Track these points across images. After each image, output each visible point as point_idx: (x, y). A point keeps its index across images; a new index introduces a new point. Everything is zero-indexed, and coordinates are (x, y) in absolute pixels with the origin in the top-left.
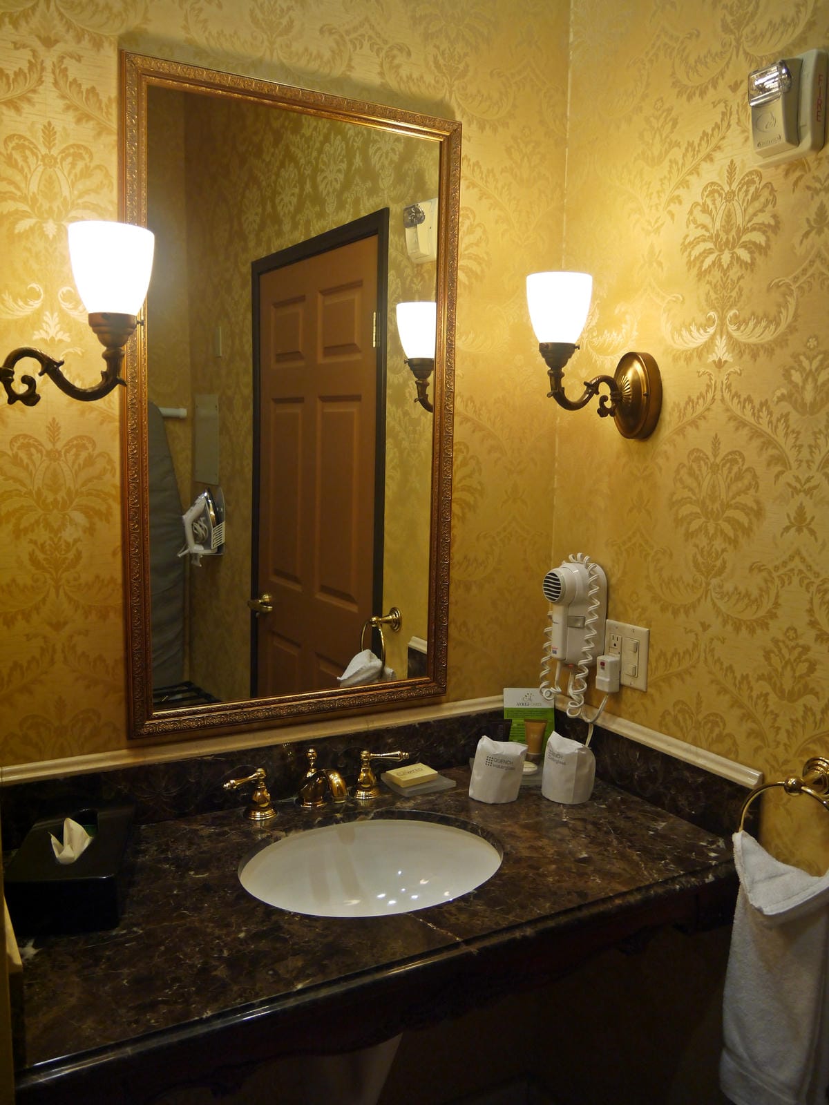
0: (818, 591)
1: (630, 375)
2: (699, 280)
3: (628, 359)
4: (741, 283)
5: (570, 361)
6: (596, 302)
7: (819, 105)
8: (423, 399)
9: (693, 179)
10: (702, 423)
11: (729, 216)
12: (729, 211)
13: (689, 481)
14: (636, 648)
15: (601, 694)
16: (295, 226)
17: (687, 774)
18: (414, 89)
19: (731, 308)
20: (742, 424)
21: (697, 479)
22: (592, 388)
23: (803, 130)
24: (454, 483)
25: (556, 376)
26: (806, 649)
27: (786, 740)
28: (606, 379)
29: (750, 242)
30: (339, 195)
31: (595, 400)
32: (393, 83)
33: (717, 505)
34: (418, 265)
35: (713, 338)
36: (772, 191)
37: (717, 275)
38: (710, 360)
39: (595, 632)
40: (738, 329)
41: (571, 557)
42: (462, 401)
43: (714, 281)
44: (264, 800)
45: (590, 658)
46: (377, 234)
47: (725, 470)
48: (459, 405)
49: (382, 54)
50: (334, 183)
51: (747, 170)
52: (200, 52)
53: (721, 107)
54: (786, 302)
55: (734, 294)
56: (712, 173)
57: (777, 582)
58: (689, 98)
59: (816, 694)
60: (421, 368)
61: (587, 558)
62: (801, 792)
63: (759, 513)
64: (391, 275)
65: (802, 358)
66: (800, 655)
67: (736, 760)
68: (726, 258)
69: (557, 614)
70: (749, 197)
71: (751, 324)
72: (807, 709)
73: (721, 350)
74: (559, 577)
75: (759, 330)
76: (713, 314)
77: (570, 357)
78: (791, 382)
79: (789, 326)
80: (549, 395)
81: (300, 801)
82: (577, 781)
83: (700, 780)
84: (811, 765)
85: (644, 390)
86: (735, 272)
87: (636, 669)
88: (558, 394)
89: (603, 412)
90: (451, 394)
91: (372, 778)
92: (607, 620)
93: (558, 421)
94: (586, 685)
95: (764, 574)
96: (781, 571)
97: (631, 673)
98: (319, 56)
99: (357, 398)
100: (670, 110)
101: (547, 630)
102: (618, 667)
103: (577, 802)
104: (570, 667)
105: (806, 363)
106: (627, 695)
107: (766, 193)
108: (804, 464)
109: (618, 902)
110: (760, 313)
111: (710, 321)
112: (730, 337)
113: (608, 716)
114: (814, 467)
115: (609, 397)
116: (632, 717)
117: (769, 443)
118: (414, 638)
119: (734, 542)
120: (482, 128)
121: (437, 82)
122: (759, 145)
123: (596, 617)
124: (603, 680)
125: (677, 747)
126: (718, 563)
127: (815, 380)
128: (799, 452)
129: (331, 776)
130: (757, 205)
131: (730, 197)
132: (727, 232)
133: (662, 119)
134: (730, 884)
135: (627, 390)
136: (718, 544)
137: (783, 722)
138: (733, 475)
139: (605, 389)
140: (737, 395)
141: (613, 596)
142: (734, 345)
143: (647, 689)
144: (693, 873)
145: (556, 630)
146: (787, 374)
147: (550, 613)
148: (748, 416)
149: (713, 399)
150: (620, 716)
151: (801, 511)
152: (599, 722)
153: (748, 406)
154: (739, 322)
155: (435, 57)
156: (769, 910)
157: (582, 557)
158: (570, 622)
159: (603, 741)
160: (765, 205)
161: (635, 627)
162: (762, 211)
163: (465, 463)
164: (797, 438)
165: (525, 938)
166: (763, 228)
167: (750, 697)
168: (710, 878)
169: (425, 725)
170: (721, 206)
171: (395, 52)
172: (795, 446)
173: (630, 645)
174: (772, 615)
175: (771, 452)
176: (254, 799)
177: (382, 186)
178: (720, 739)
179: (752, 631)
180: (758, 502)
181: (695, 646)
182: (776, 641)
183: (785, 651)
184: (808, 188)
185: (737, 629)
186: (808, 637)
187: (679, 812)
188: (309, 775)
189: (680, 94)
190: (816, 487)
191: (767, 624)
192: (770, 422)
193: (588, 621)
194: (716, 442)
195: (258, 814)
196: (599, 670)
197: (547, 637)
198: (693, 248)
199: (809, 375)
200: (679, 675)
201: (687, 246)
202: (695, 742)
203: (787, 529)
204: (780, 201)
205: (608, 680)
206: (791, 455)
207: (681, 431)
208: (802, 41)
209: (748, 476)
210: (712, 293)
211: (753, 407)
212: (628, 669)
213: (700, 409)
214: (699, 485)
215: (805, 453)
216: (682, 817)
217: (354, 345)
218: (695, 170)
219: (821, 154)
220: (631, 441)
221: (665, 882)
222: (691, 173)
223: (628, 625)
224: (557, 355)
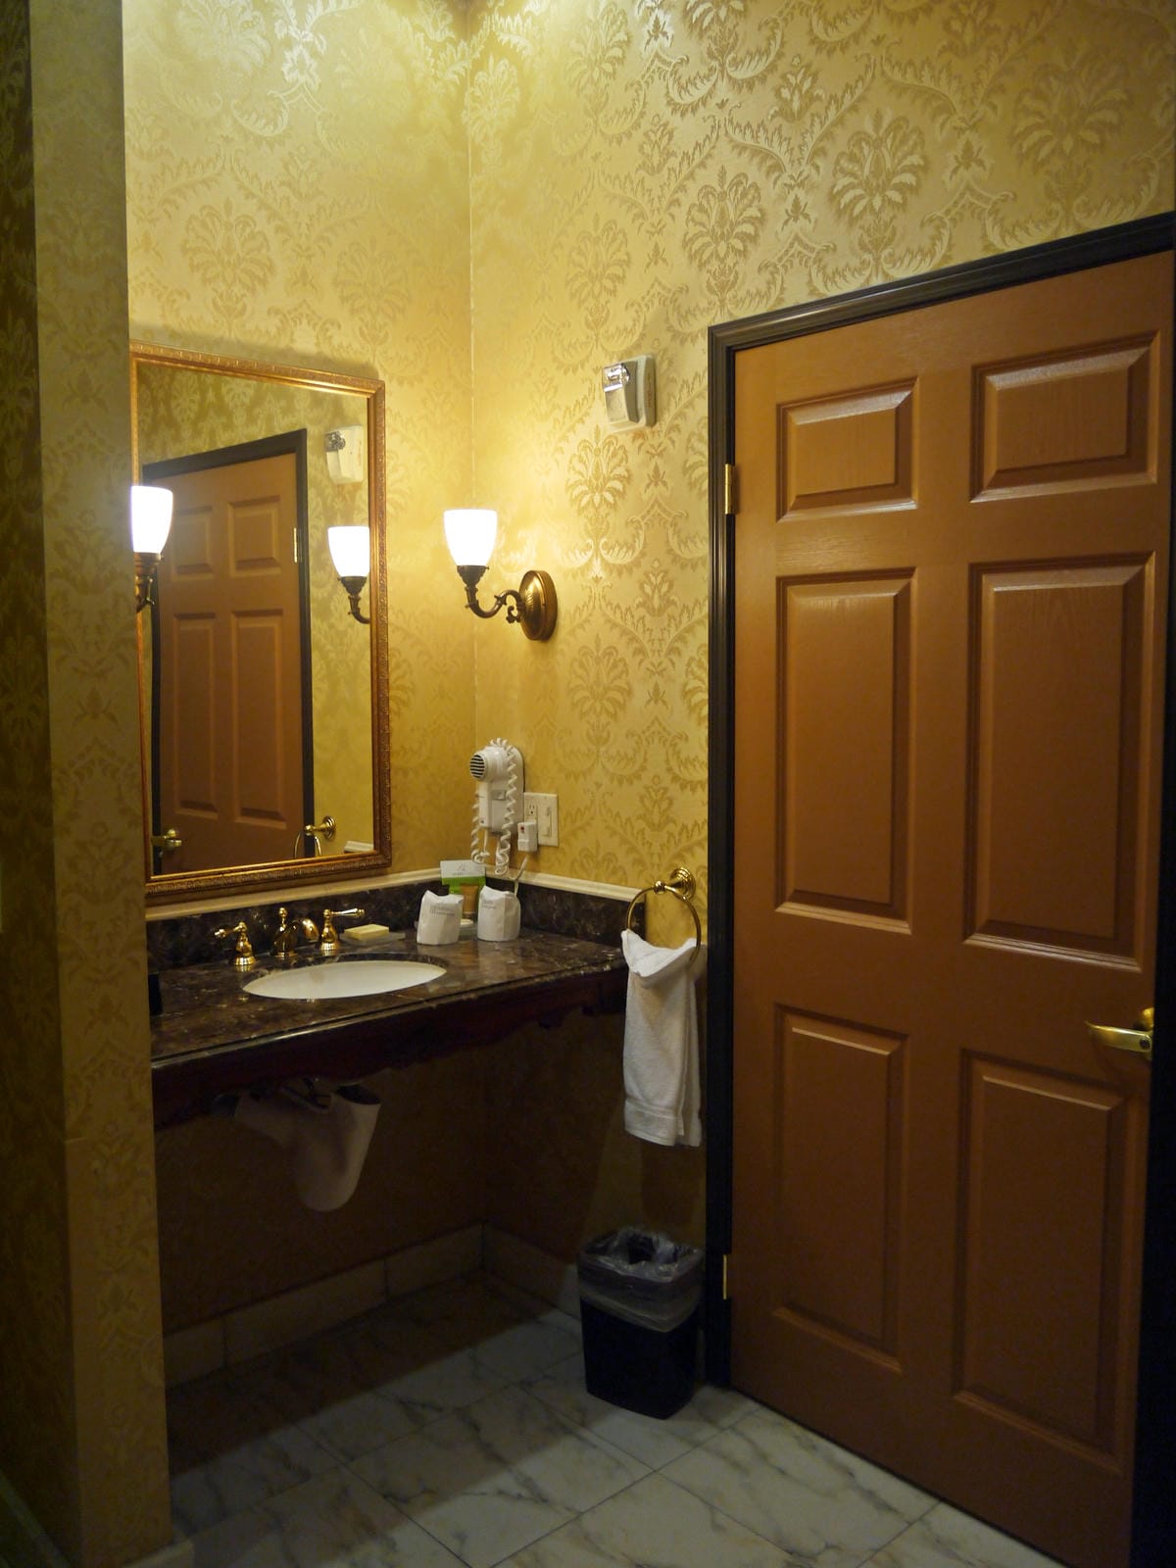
0: (671, 745)
1: (531, 590)
2: (579, 514)
3: (529, 576)
4: (608, 518)
5: (482, 579)
6: (503, 528)
7: (649, 395)
8: (356, 613)
9: (571, 435)
10: (586, 626)
11: (598, 467)
12: (597, 463)
13: (580, 671)
14: (549, 813)
15: (523, 853)
16: (197, 433)
17: (592, 904)
18: (345, 355)
19: (602, 537)
20: (615, 625)
21: (586, 670)
22: (501, 601)
23: (640, 412)
24: (391, 682)
25: (472, 591)
26: (666, 790)
27: (658, 861)
28: (512, 593)
29: (612, 488)
30: (249, 410)
31: (504, 609)
32: (327, 351)
33: (601, 689)
34: (339, 486)
35: (590, 560)
36: (625, 452)
37: (591, 510)
38: (590, 577)
39: (514, 801)
40: (608, 552)
41: (492, 742)
42: (394, 613)
43: (590, 516)
44: (245, 949)
45: (512, 823)
46: (293, 452)
47: (605, 661)
48: (391, 617)
49: (318, 328)
50: (242, 397)
51: (608, 434)
52: (174, 335)
53: (588, 384)
54: (638, 533)
55: (604, 526)
56: (584, 432)
57: (645, 743)
58: (565, 373)
59: (675, 822)
60: (353, 585)
61: (504, 742)
62: (664, 890)
63: (629, 692)
64: (311, 493)
65: (651, 575)
66: (663, 794)
67: (626, 886)
68: (597, 498)
69: (483, 790)
70: (610, 454)
71: (617, 549)
72: (671, 834)
73: (597, 570)
74: (483, 758)
75: (622, 554)
76: (590, 541)
77: (482, 575)
78: (644, 592)
79: (641, 552)
80: (467, 607)
81: (276, 953)
82: (506, 922)
83: (602, 906)
84: (675, 874)
85: (543, 600)
86: (604, 510)
87: (549, 830)
88: (474, 606)
89: (511, 619)
90: (385, 608)
91: (334, 934)
92: (525, 794)
93: (476, 628)
94: (509, 846)
95: (636, 738)
96: (647, 734)
97: (546, 833)
98: (267, 332)
99: (278, 612)
100: (552, 379)
101: (475, 806)
102: (535, 830)
103: (506, 939)
104: (495, 834)
105: (653, 579)
106: (544, 852)
107: (621, 452)
108: (656, 654)
109: (537, 980)
110: (621, 541)
111: (588, 547)
112: (603, 559)
113: (530, 874)
114: (662, 654)
115: (515, 607)
116: (549, 871)
117: (633, 639)
118: (349, 842)
119: (614, 716)
120: (401, 383)
121: (363, 348)
122: (612, 420)
123: (515, 789)
124: (524, 843)
125: (582, 885)
126: (605, 734)
127: (659, 591)
128: (653, 644)
129: (304, 923)
130: (616, 461)
131: (597, 453)
132: (597, 479)
133: (546, 385)
134: (622, 970)
135: (530, 601)
136: (604, 719)
137: (656, 848)
138: (610, 665)
139: (511, 601)
140: (609, 604)
141: (528, 771)
142: (606, 565)
143: (559, 843)
144: (595, 964)
145: (482, 805)
146: (642, 587)
147: (477, 792)
148: (618, 619)
149: (594, 607)
150: (539, 872)
151: (656, 688)
152: (523, 879)
153: (618, 612)
154: (609, 548)
155: (361, 329)
156: (645, 974)
157: (501, 741)
158: (494, 796)
159: (526, 893)
160: (621, 461)
161: (547, 795)
162: (619, 465)
163: (398, 666)
164: (651, 634)
165: (469, 1000)
166: (620, 478)
167: (633, 834)
168: (607, 968)
169: (374, 892)
170: (592, 461)
171: (328, 326)
172: (649, 641)
173: (543, 810)
174: (643, 768)
175: (635, 645)
176: (238, 949)
177: (297, 407)
178: (614, 872)
179: (631, 783)
180: (628, 684)
181: (592, 802)
182: (646, 788)
183: (653, 794)
184: (648, 452)
185: (620, 782)
186: (666, 780)
187: (586, 936)
188: (282, 929)
189: (558, 368)
190: (664, 670)
191: (640, 776)
192: (633, 623)
193: (509, 792)
194: (598, 640)
195: (242, 959)
196: (520, 834)
197: (476, 811)
198: (573, 490)
199: (656, 588)
200: (582, 828)
201: (570, 488)
202: (597, 880)
203: (649, 702)
204: (630, 459)
205: (527, 841)
206: (648, 646)
207: (572, 632)
208: (638, 346)
209: (621, 665)
210: (589, 525)
211: (621, 613)
212: (543, 831)
213: (585, 615)
214: (588, 674)
215: (657, 645)
216: (590, 940)
217: (272, 558)
218: (572, 429)
219: (654, 429)
220: (536, 642)
221: (573, 969)
222: (569, 431)
223: (541, 794)
224: (471, 575)
